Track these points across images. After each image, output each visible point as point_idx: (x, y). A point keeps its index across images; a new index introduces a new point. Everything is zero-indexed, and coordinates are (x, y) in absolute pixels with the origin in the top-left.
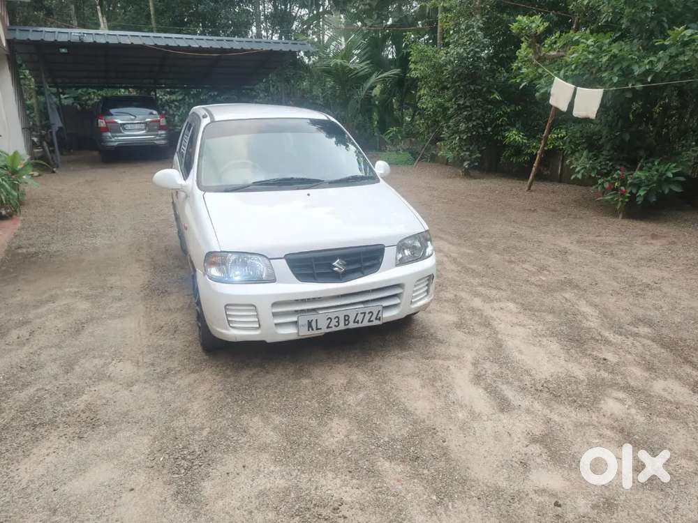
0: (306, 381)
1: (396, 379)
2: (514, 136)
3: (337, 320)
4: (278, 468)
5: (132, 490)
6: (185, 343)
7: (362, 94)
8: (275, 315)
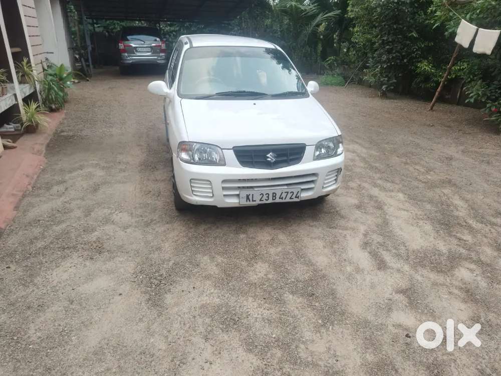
0: (242, 236)
1: (306, 240)
2: (425, 66)
3: (267, 195)
4: (216, 291)
5: (120, 294)
6: (164, 204)
7: (310, 29)
8: (224, 188)
